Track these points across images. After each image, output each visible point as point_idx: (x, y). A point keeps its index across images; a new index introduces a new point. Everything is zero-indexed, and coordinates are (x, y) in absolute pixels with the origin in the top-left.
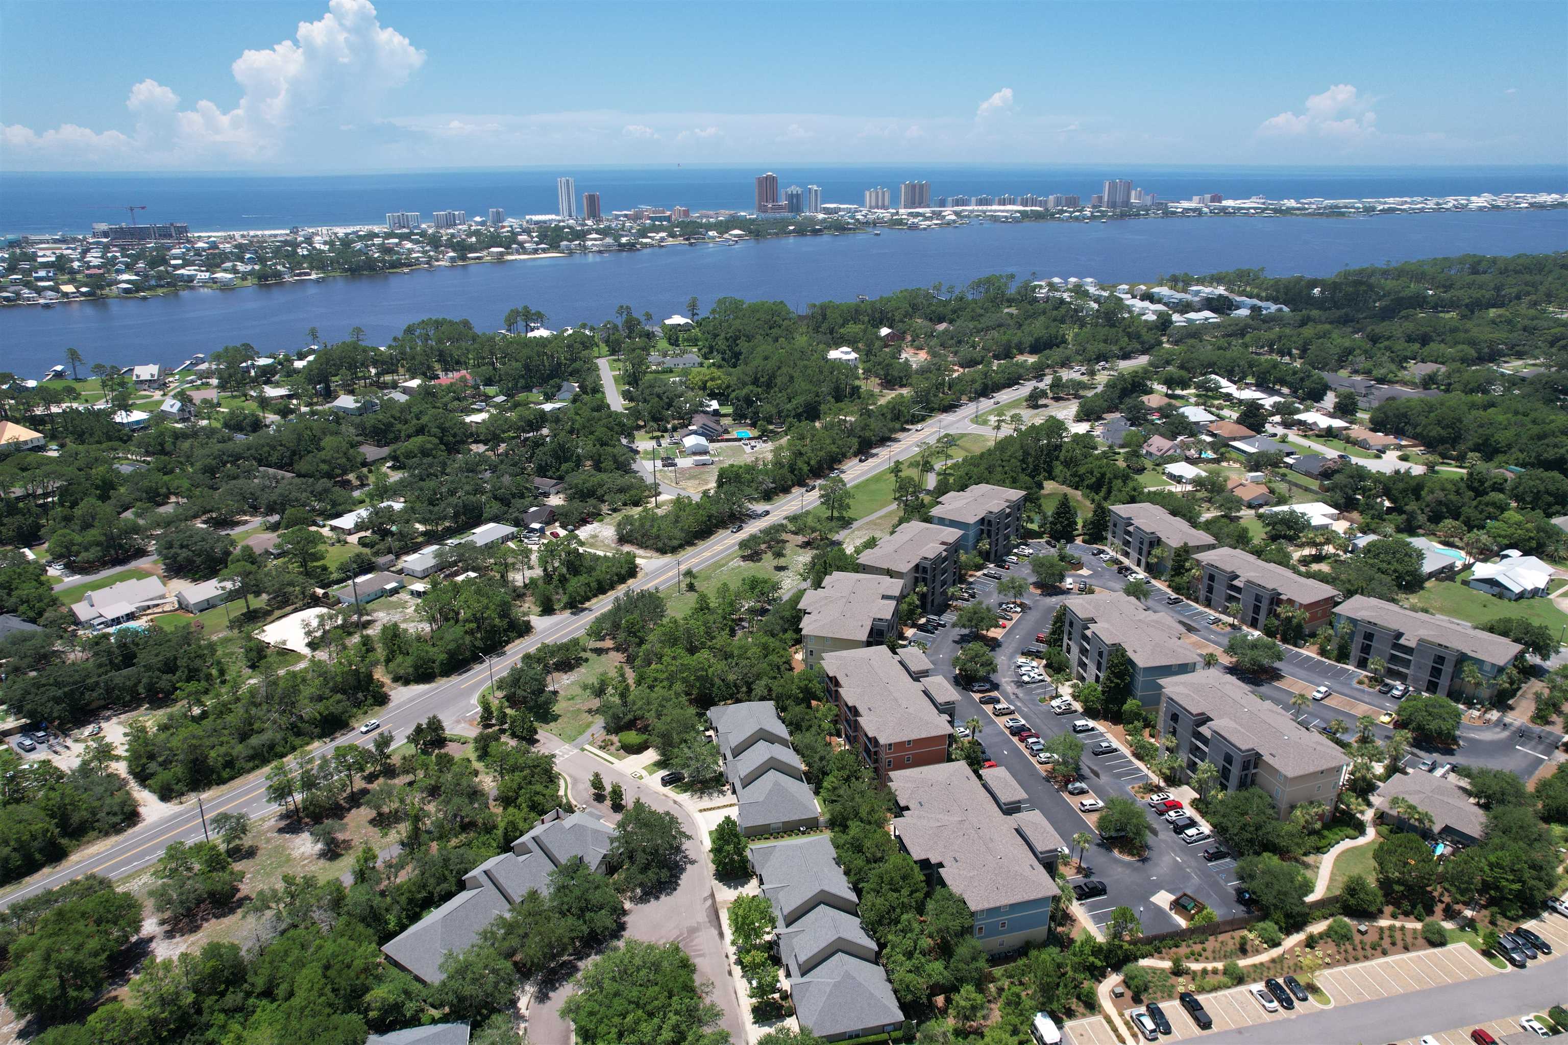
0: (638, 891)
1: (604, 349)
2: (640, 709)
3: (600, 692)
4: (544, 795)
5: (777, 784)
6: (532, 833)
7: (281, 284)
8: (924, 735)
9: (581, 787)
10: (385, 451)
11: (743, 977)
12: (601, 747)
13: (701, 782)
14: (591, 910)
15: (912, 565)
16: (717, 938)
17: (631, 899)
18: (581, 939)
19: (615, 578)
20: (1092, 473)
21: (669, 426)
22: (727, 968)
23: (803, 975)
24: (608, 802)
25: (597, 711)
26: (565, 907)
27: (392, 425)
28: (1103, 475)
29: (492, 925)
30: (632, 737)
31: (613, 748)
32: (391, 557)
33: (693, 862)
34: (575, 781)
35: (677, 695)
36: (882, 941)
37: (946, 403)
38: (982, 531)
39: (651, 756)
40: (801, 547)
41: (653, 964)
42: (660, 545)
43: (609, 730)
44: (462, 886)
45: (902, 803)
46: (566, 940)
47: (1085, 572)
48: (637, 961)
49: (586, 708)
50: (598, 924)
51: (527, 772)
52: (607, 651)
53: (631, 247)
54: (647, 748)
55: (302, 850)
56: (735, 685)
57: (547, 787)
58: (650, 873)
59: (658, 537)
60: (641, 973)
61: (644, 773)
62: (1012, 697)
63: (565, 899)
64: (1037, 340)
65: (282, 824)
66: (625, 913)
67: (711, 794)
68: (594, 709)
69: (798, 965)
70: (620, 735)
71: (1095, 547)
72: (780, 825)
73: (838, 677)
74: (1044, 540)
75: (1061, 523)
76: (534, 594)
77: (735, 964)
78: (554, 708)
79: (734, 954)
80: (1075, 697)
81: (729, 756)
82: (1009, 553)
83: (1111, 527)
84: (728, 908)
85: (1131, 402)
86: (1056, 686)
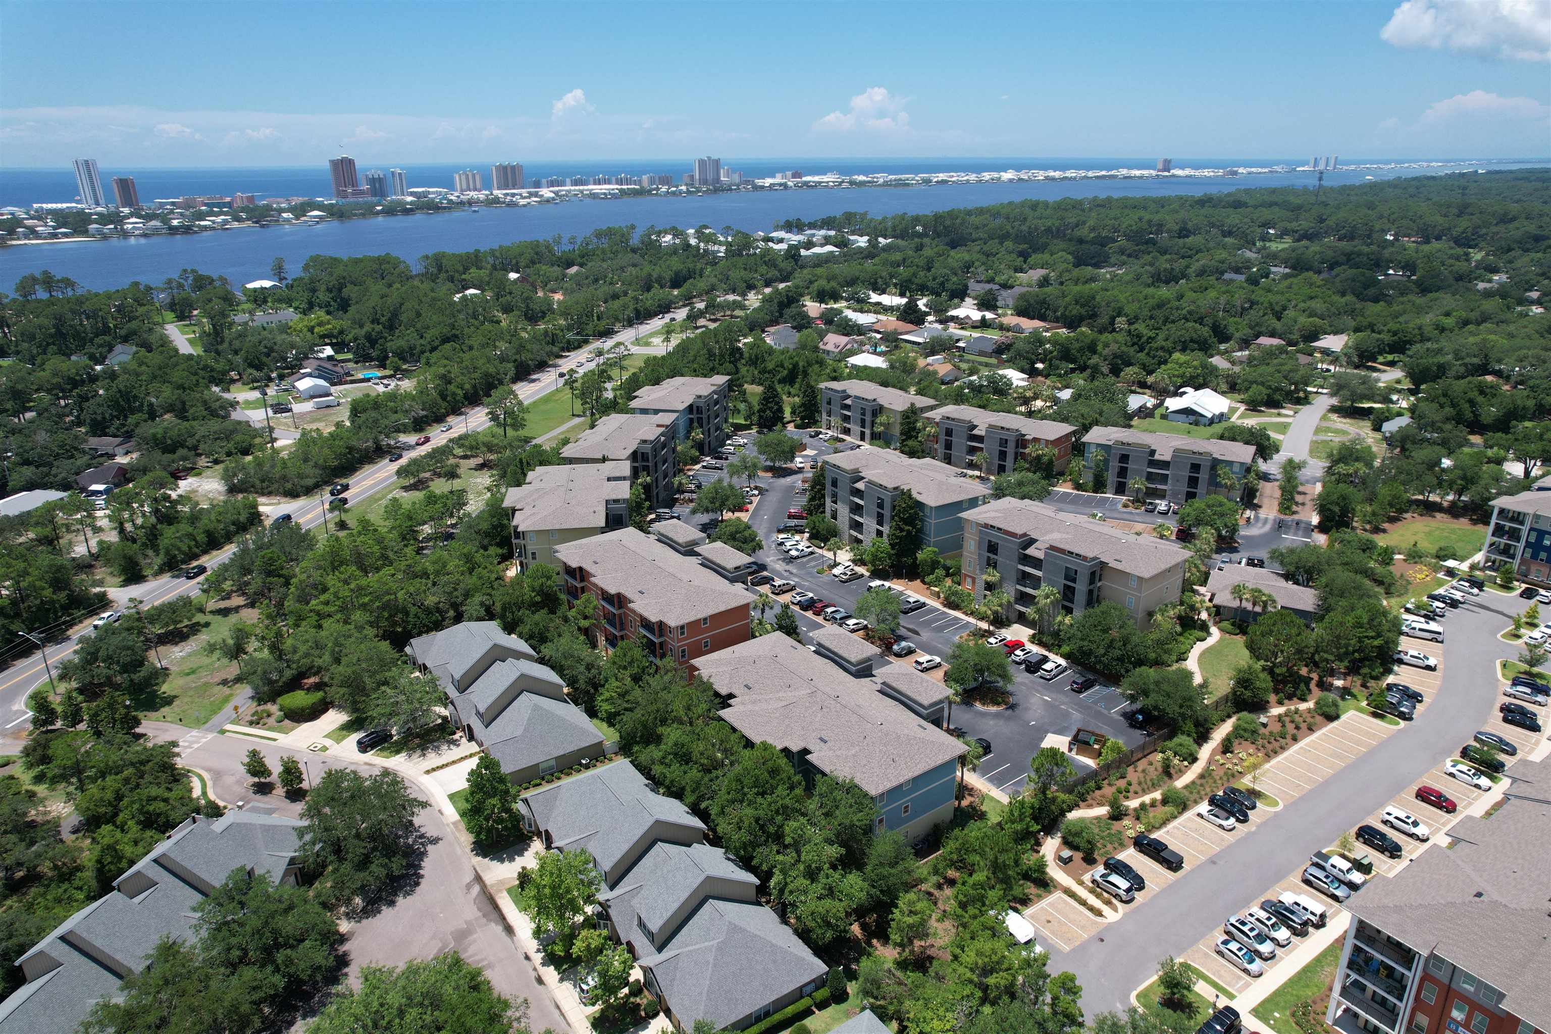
0: (358, 901)
1: (170, 316)
2: (307, 655)
3: (236, 651)
4: (166, 800)
5: (536, 708)
6: (153, 855)
8: (722, 608)
9: (229, 780)
11: (561, 980)
12: (251, 723)
13: (418, 736)
14: (286, 945)
15: (629, 451)
16: (504, 936)
17: (348, 916)
18: (272, 999)
19: (232, 528)
20: (782, 366)
21: (274, 375)
22: (534, 974)
23: (660, 949)
24: (280, 791)
25: (238, 680)
26: (236, 953)
28: (796, 366)
30: (299, 699)
31: (271, 721)
33: (435, 841)
34: (217, 775)
35: (360, 628)
36: (765, 867)
37: (602, 329)
38: (691, 420)
39: (334, 718)
40: (476, 469)
41: (424, 995)
42: (289, 486)
43: (260, 698)
45: (724, 691)
46: (245, 1008)
47: (809, 452)
48: (395, 999)
49: (218, 679)
50: (302, 965)
51: (129, 772)
52: (237, 609)
53: (186, 230)
54: (325, 710)
56: (438, 610)
57: (170, 790)
58: (373, 867)
59: (284, 478)
60: (408, 1018)
61: (328, 742)
62: (786, 574)
63: (234, 941)
64: (677, 274)
66: (343, 939)
67: (438, 748)
68: (231, 677)
69: (650, 935)
70: (280, 700)
71: (811, 430)
72: (553, 763)
73: (584, 566)
74: (754, 431)
75: (770, 409)
76: (108, 562)
77: (543, 964)
78: (166, 688)
79: (538, 951)
80: (856, 562)
81: (452, 693)
82: (723, 445)
83: (825, 404)
84: (509, 891)
85: (792, 310)
86: (830, 555)
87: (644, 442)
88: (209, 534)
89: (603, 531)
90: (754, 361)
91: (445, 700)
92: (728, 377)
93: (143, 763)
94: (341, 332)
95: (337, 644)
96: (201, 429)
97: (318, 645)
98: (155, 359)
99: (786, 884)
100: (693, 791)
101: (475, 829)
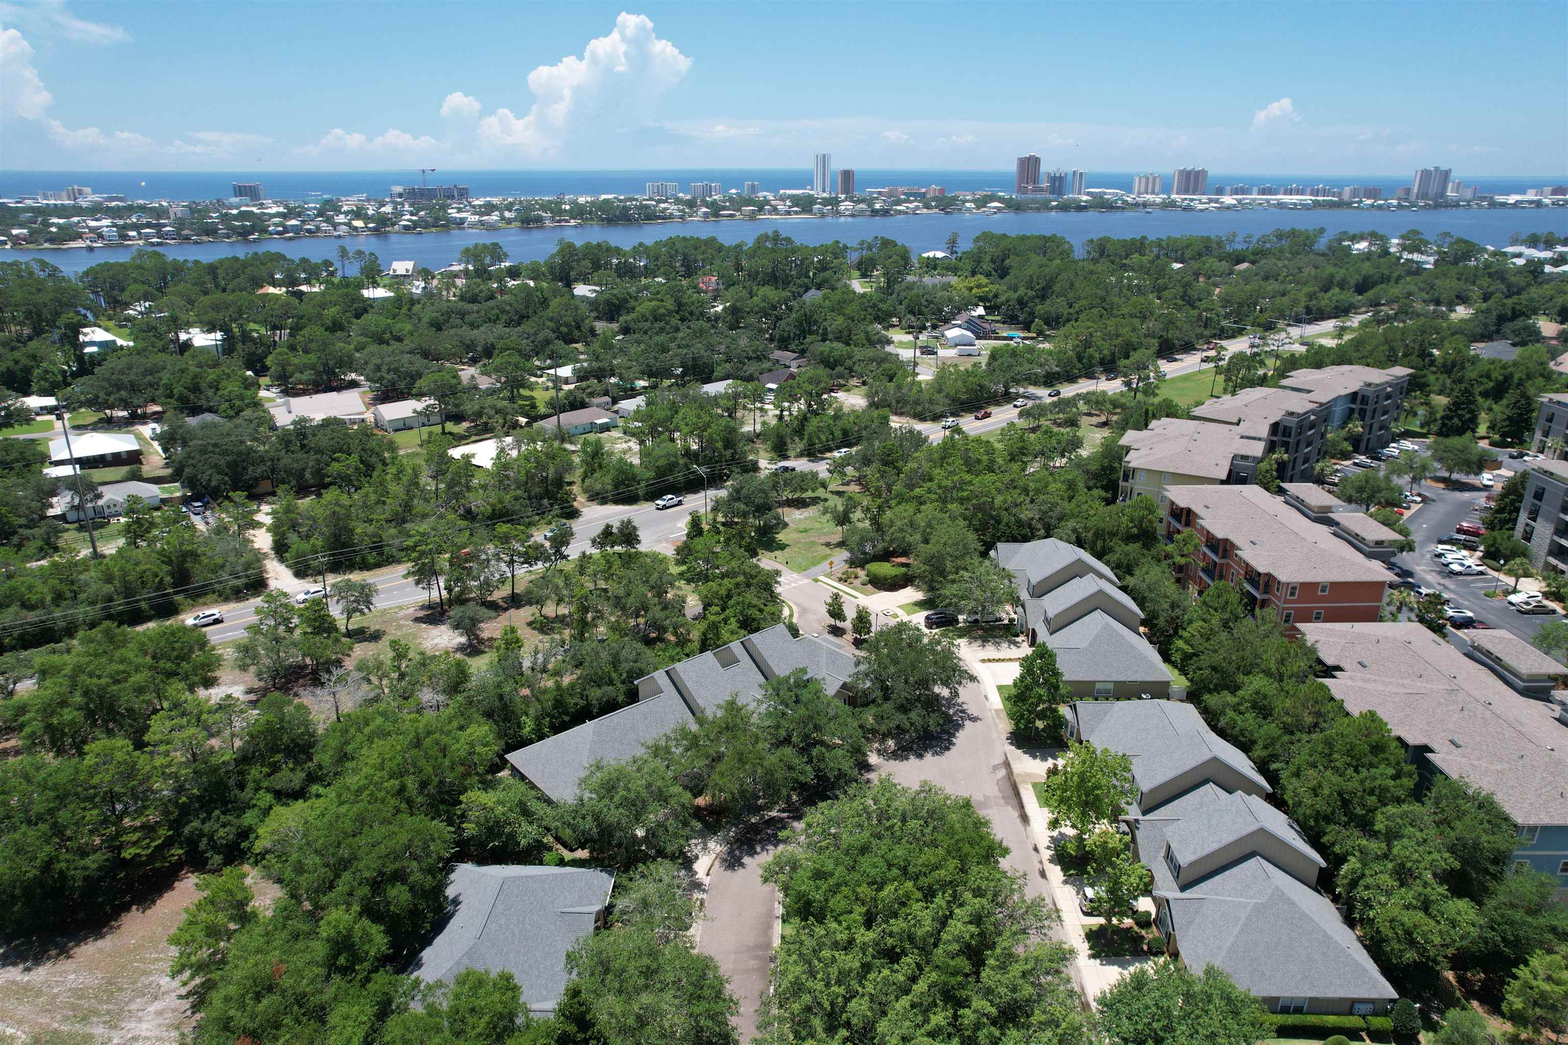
0: (892, 740)
1: (856, 273)
2: (901, 530)
3: (843, 519)
4: (761, 611)
5: (1105, 629)
7: (542, 227)
8: (1348, 578)
9: (812, 617)
10: (615, 326)
11: (1065, 882)
12: (840, 580)
13: (982, 628)
15: (1271, 421)
16: (1018, 821)
17: (879, 752)
18: (801, 786)
20: (1488, 376)
21: (928, 324)
22: (1039, 866)
23: (1183, 889)
24: (850, 637)
25: (840, 544)
26: (783, 733)
27: (627, 302)
28: (1508, 378)
29: (668, 738)
30: (885, 569)
31: (857, 582)
32: (607, 399)
33: (974, 719)
34: (804, 611)
35: (954, 518)
36: (1337, 849)
38: (1352, 411)
39: (911, 594)
40: (1096, 426)
42: (919, 409)
43: (852, 563)
44: (633, 697)
45: (1330, 661)
47: (1504, 472)
49: (823, 541)
51: (741, 578)
53: (885, 213)
54: (904, 586)
55: (437, 641)
56: (1030, 526)
57: (767, 605)
58: (912, 714)
59: (917, 402)
61: (903, 611)
62: (1439, 587)
65: (421, 614)
66: (869, 767)
67: (999, 644)
68: (834, 542)
69: (1176, 869)
70: (868, 566)
71: (1514, 451)
72: (1111, 686)
73: (1194, 508)
74: (1429, 440)
75: (1460, 417)
76: (765, 441)
77: (1051, 861)
78: (781, 537)
79: (1048, 848)
80: (1546, 595)
81: (1024, 595)
82: (1386, 445)
83: (1542, 421)
84: (1035, 785)
85: (1519, 323)
86: (1511, 581)
87: (1292, 414)
88: (845, 433)
89: (1223, 482)
90: (1448, 368)
91: (1016, 602)
92: (1411, 371)
93: (752, 577)
94: (996, 296)
95: (929, 525)
96: (859, 353)
97: (912, 524)
98: (836, 296)
99: (1363, 876)
100: (1266, 747)
101: (1017, 717)
